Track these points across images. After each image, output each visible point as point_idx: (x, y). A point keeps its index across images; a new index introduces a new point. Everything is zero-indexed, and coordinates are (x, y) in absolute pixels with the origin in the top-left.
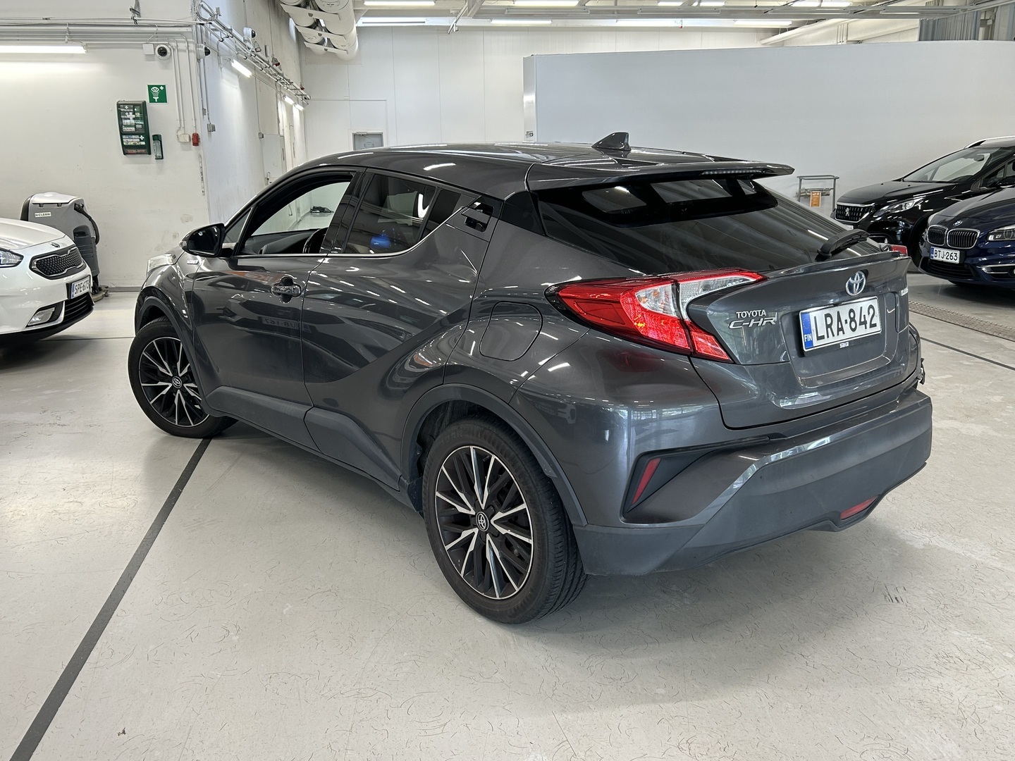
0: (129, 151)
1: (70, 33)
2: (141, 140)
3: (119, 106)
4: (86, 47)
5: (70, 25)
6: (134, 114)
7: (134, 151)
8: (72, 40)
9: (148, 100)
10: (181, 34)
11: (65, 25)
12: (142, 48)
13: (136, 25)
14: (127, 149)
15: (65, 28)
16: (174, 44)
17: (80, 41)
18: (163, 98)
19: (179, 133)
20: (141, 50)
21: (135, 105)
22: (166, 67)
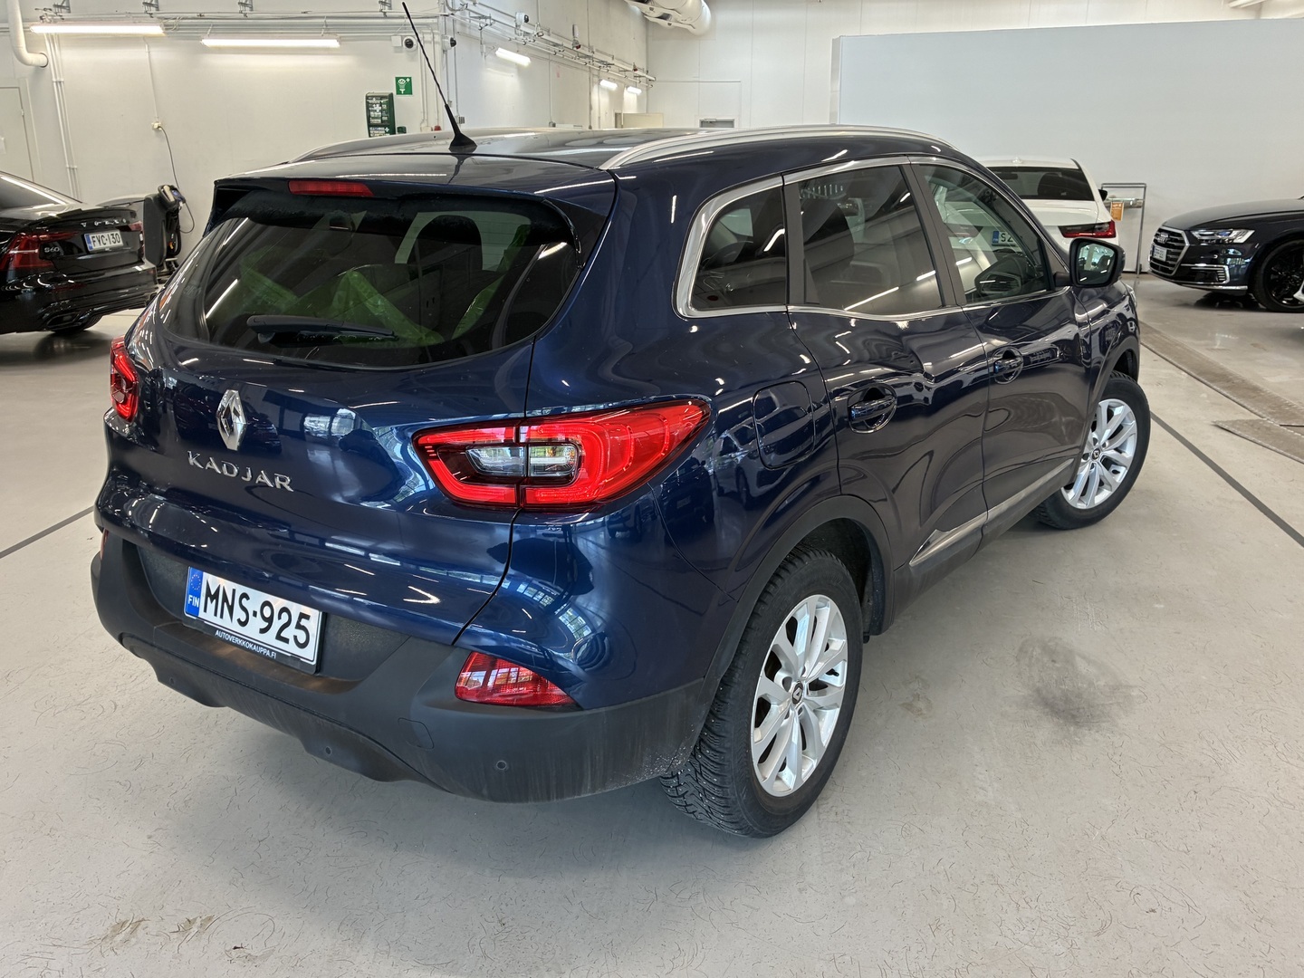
1: (327, 26)
2: (386, 132)
3: (367, 98)
4: (340, 40)
5: (328, 17)
6: (381, 106)
8: (328, 33)
9: (395, 93)
10: (427, 25)
11: (323, 17)
12: (391, 40)
13: (386, 17)
15: (323, 20)
17: (335, 34)
18: (409, 91)
19: (423, 125)
20: (388, 42)
21: (382, 98)
22: (413, 59)
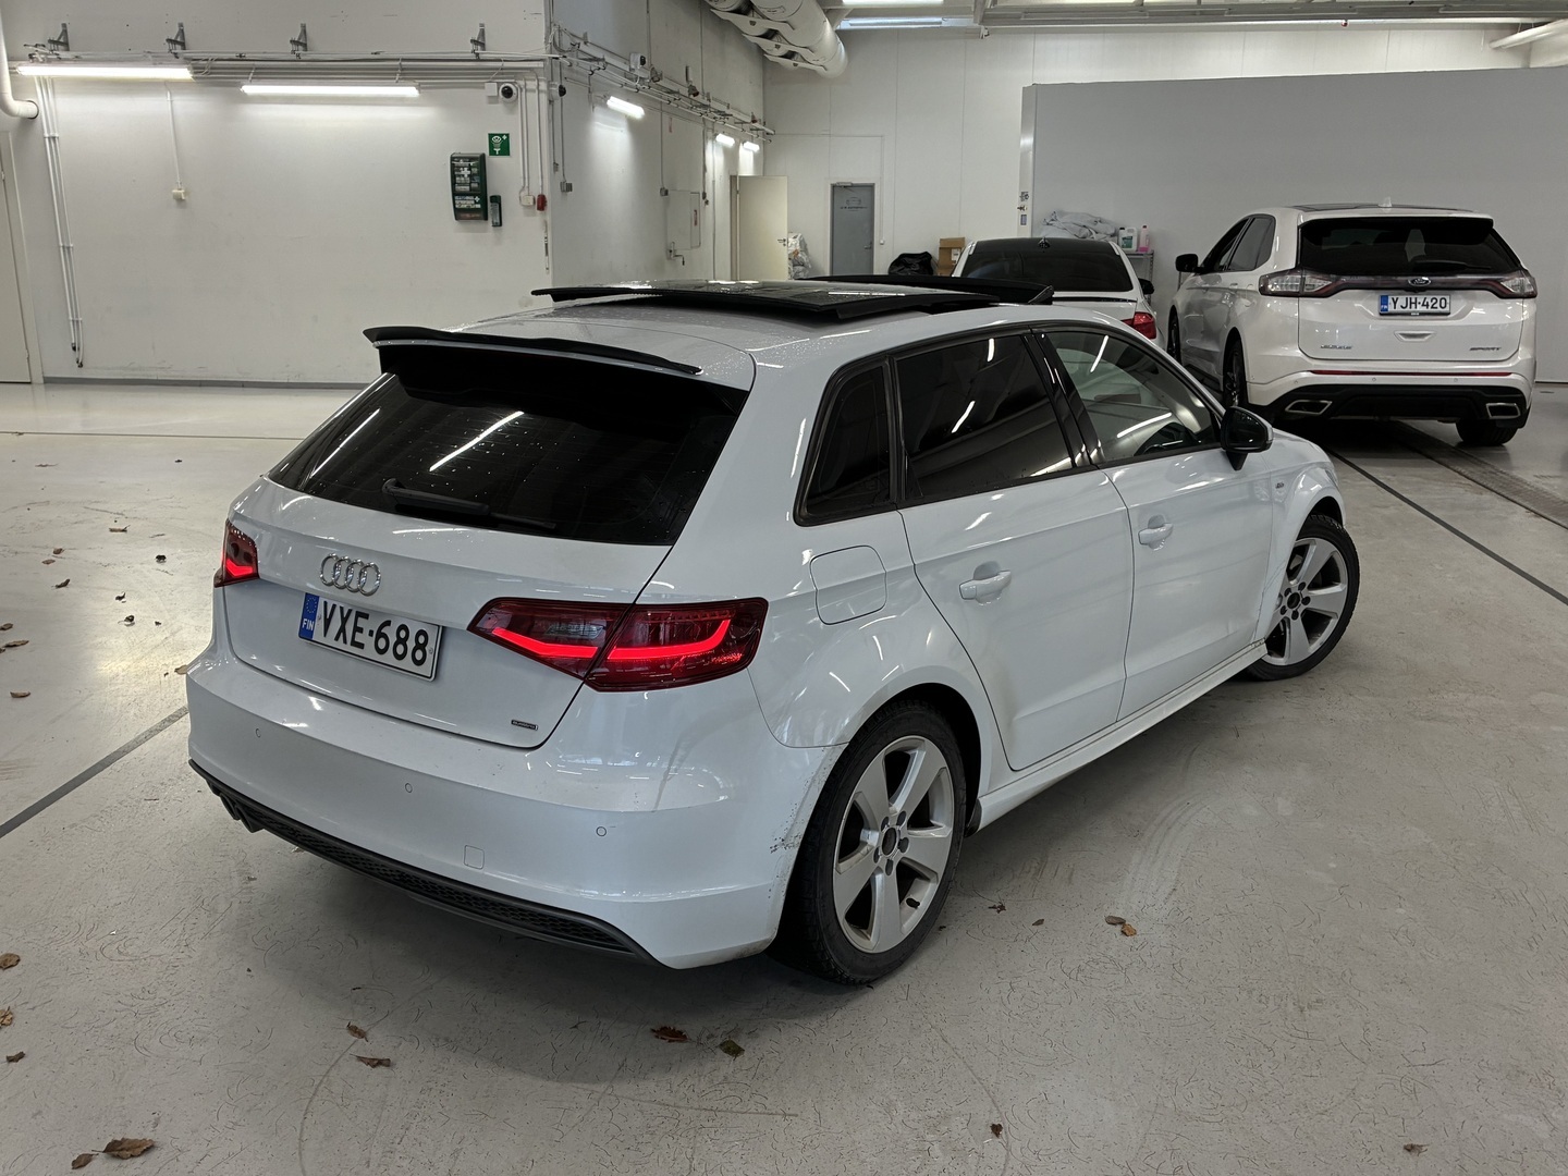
0: (462, 215)
1: (402, 69)
2: (476, 203)
3: (452, 159)
4: (419, 88)
5: (404, 60)
6: (470, 168)
7: (468, 215)
8: (405, 79)
9: (487, 153)
10: (531, 70)
11: (398, 59)
12: (483, 88)
13: (479, 60)
14: (460, 213)
15: (398, 63)
16: (522, 83)
17: (413, 79)
18: (505, 150)
19: (522, 194)
20: (483, 90)
21: (471, 159)
22: (511, 111)
